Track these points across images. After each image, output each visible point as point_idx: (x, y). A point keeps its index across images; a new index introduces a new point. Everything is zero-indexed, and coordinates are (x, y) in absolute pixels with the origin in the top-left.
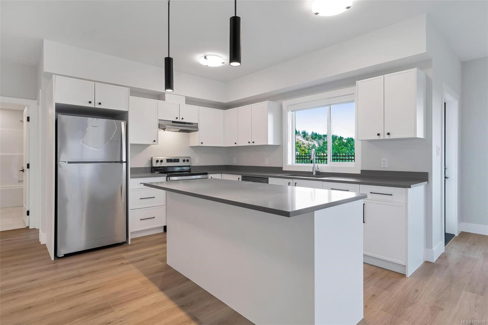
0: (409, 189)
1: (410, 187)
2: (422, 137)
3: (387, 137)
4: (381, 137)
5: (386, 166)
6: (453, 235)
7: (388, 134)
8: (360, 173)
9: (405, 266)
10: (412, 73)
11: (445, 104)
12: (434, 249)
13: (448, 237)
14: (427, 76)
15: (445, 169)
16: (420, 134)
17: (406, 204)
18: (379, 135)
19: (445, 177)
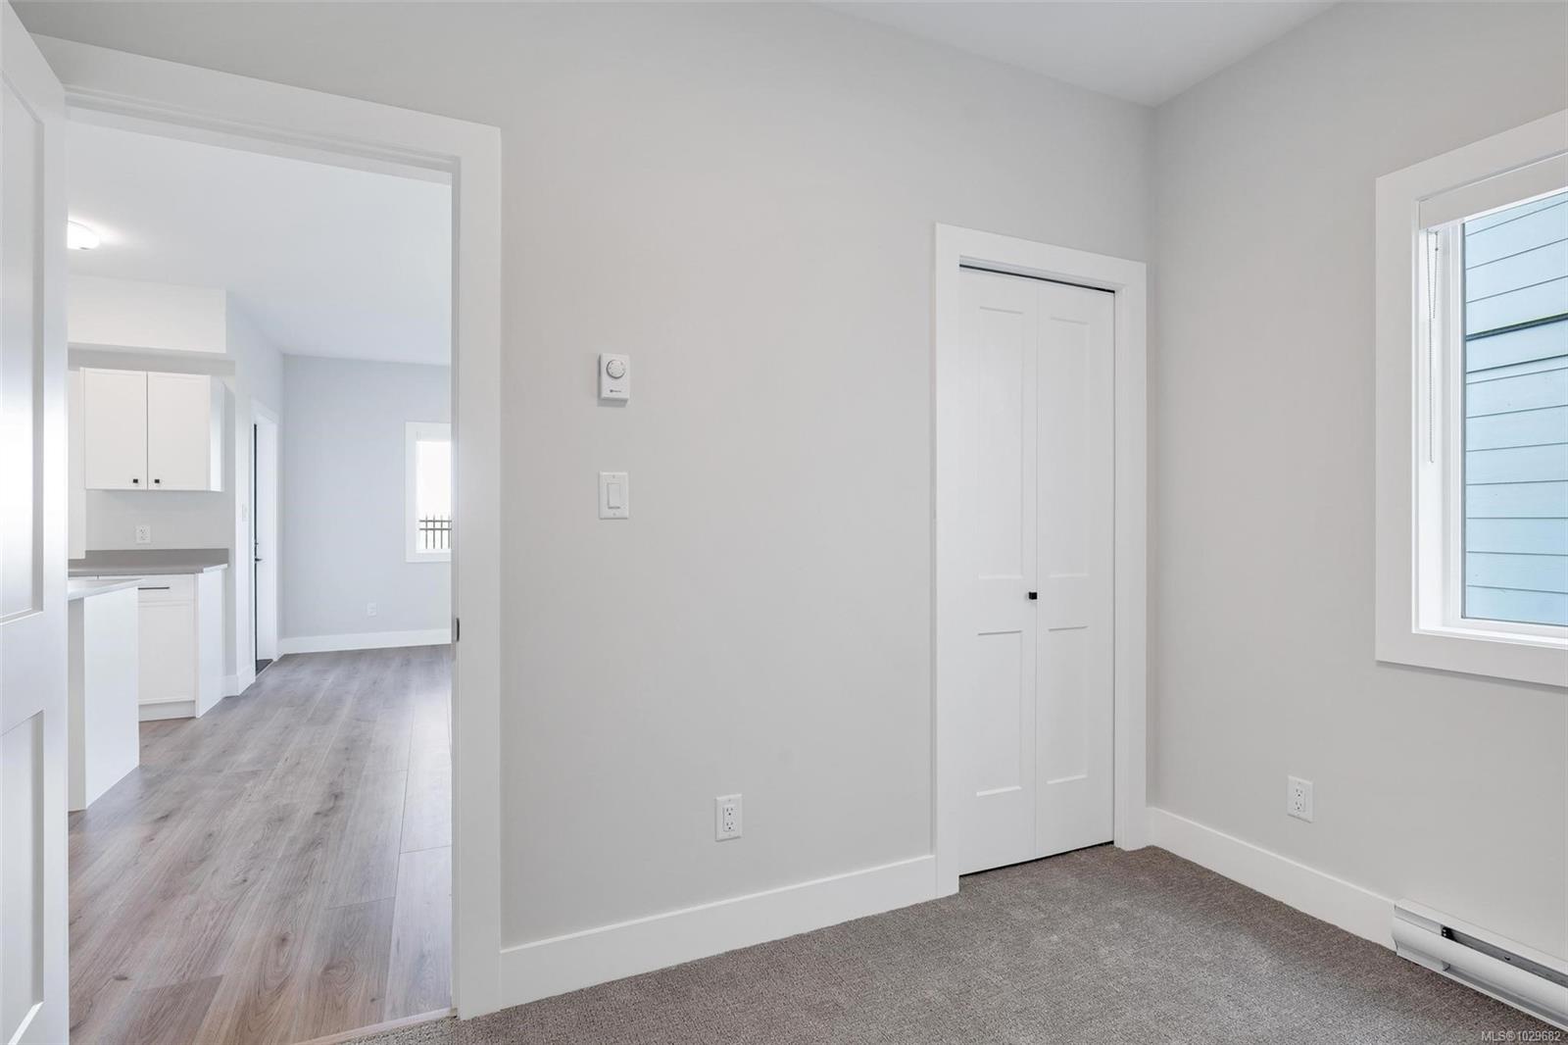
0: (200, 575)
1: (202, 572)
2: (219, 490)
3: (154, 486)
4: (142, 486)
5: (148, 541)
6: (271, 660)
7: (157, 481)
8: (83, 557)
9: (194, 702)
10: (202, 382)
11: (255, 426)
12: (238, 674)
13: (261, 665)
14: (226, 389)
15: (256, 544)
16: (216, 485)
17: (195, 600)
18: (136, 481)
19: (256, 560)
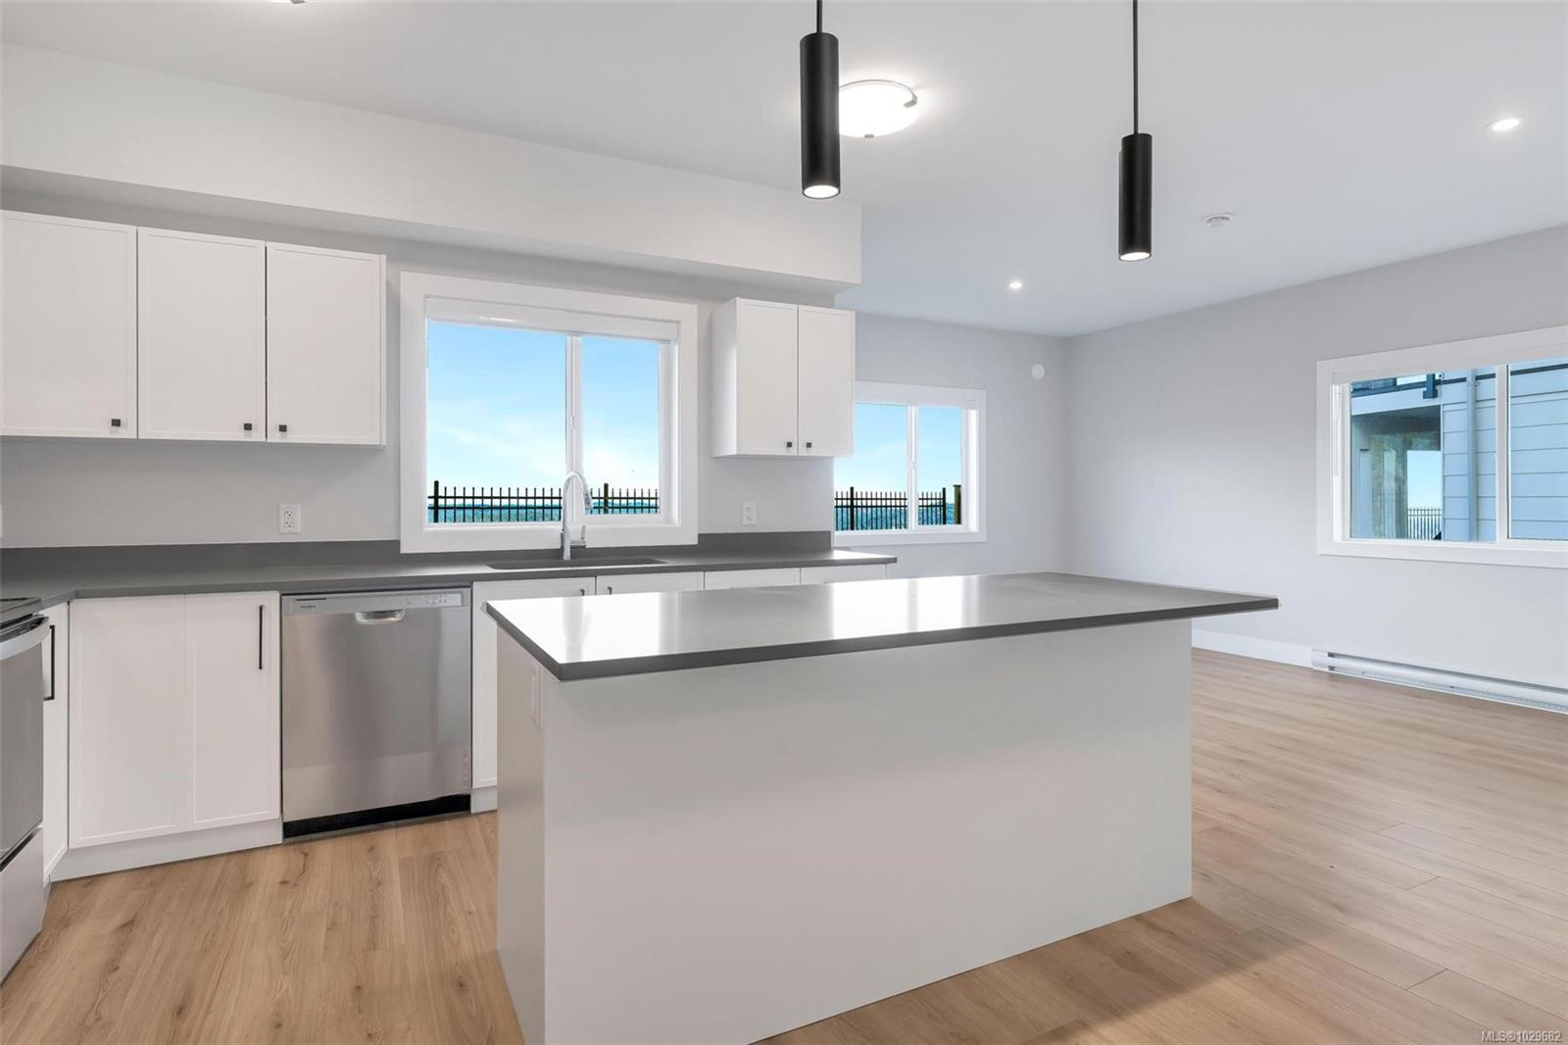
5: (754, 521)
7: (809, 445)
8: (695, 542)
18: (789, 445)
